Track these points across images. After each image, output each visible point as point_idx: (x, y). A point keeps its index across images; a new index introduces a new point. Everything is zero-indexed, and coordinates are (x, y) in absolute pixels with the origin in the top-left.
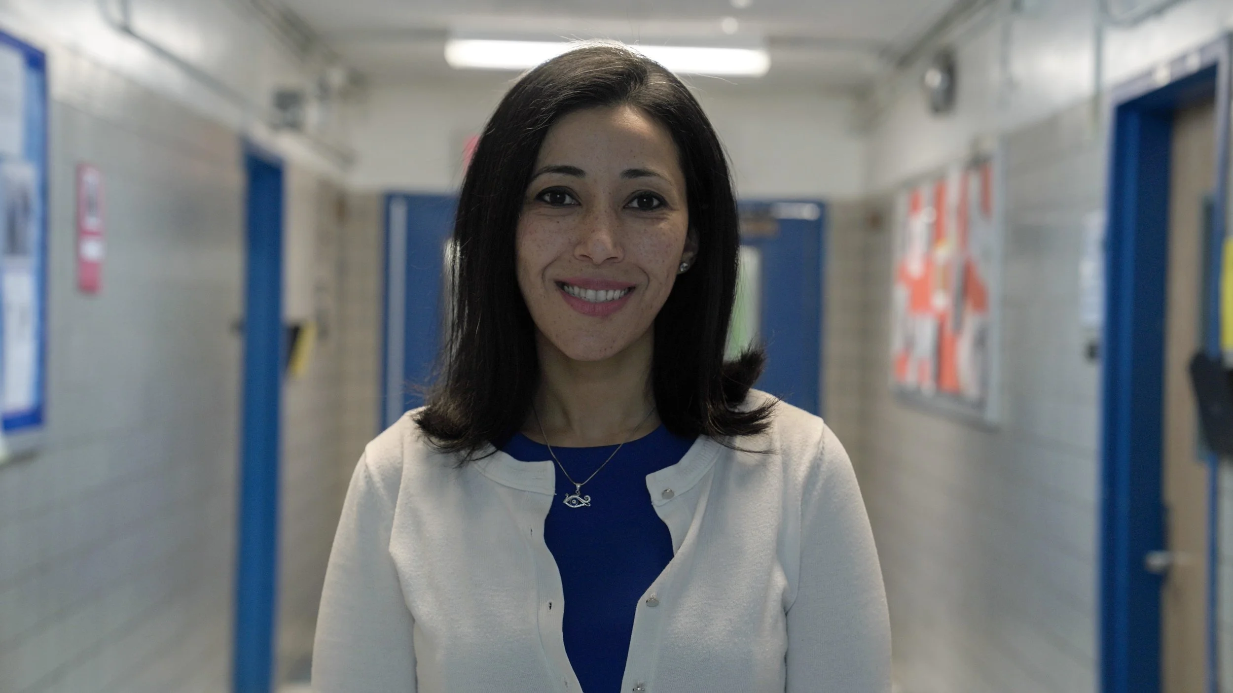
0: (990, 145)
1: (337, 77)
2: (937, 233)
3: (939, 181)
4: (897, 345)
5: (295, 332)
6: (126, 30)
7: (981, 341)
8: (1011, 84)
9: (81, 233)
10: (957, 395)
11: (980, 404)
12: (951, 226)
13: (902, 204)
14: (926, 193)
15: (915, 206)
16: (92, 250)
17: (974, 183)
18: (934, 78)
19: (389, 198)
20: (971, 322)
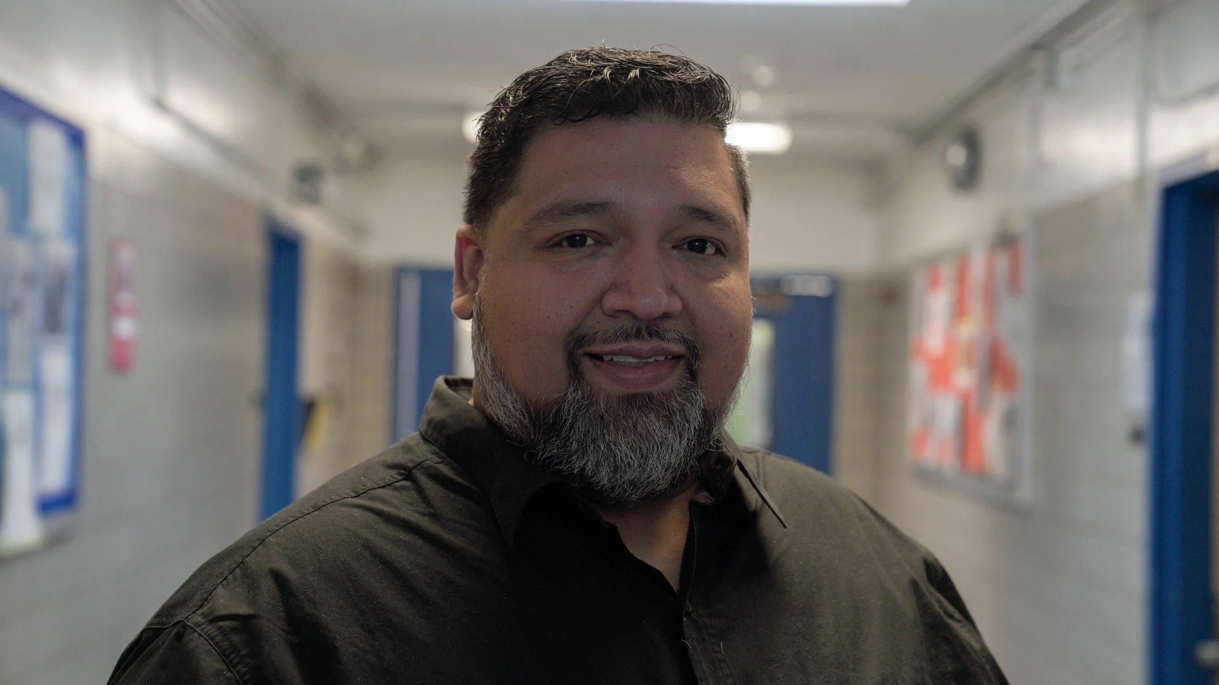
0: (1020, 224)
1: (353, 150)
2: (959, 310)
3: (961, 259)
4: (914, 421)
5: (309, 407)
6: (160, 105)
7: (1010, 421)
8: (1041, 165)
9: (114, 310)
10: (982, 474)
11: (1011, 484)
12: (976, 305)
13: (919, 281)
14: (947, 271)
15: (934, 282)
16: (125, 327)
17: (1002, 263)
18: (957, 156)
19: (400, 272)
20: (999, 402)
